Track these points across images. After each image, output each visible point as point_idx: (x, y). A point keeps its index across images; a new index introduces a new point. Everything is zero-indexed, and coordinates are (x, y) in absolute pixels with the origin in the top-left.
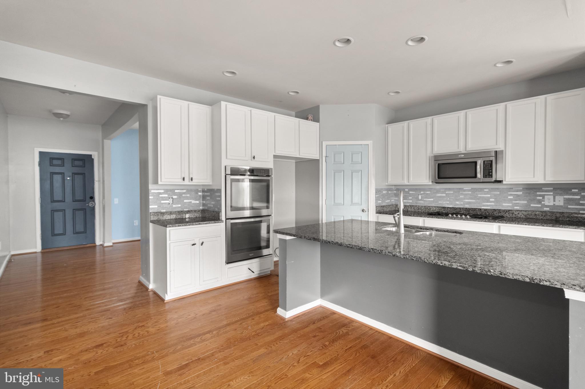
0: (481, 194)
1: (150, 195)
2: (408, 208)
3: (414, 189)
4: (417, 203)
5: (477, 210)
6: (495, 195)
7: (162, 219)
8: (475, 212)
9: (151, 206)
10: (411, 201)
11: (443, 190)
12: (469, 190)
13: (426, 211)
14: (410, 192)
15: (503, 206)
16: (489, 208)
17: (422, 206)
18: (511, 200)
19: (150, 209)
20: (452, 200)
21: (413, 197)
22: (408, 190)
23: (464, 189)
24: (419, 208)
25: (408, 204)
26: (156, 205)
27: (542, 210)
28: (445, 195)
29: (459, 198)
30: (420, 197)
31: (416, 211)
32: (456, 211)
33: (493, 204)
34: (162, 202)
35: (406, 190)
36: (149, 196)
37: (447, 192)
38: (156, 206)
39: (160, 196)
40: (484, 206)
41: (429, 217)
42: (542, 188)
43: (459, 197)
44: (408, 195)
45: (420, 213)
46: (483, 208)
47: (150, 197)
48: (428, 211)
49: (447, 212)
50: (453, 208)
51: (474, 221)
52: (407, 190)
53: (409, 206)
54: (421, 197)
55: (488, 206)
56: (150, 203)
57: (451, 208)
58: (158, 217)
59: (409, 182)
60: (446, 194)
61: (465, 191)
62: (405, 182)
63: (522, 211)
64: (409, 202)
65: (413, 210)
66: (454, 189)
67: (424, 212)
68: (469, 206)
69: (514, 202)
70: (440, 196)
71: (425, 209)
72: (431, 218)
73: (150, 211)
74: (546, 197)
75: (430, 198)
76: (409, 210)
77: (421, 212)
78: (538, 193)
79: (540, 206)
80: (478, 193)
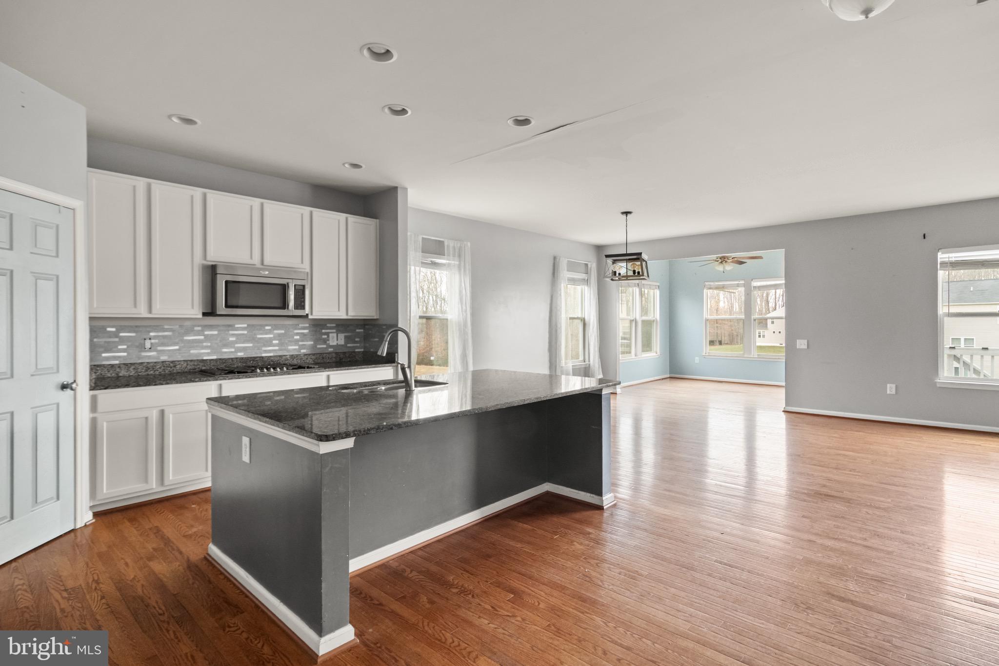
0: (261, 334)
2: (118, 370)
3: (131, 327)
4: (139, 358)
5: (258, 359)
6: (279, 335)
8: (255, 362)
10: (125, 354)
11: (199, 328)
12: (243, 329)
13: (167, 371)
14: (121, 334)
15: (288, 351)
16: (271, 354)
17: (155, 363)
18: (297, 341)
20: (215, 346)
21: (130, 344)
22: (117, 329)
24: (148, 366)
25: (117, 362)
27: (327, 352)
28: (202, 337)
29: (227, 341)
30: (148, 344)
31: (140, 374)
32: (225, 364)
33: (277, 348)
35: (109, 329)
37: (205, 333)
40: (266, 351)
41: (231, 379)
42: (326, 324)
43: (228, 339)
44: (117, 340)
45: (152, 377)
46: (264, 355)
48: (171, 370)
49: (208, 368)
50: (220, 359)
51: (303, 373)
52: (113, 329)
53: (122, 366)
54: (151, 344)
55: (270, 351)
57: (216, 360)
59: (150, 311)
61: (238, 329)
62: (142, 312)
63: (310, 354)
64: (119, 357)
65: (133, 372)
66: (218, 326)
67: (160, 375)
68: (244, 354)
69: (301, 343)
70: (193, 340)
71: (163, 368)
72: (237, 378)
74: (331, 335)
75: (171, 345)
76: (121, 375)
77: (154, 376)
78: (323, 331)
79: (325, 346)
80: (256, 332)
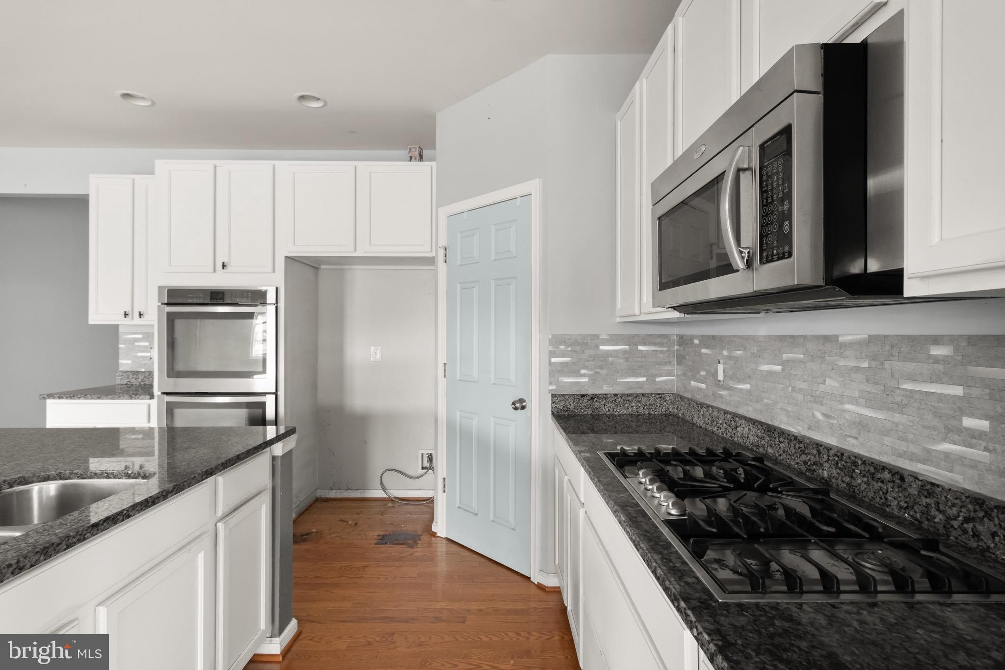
0: (914, 378)
1: (120, 342)
3: (709, 337)
4: (714, 396)
7: (134, 384)
9: (122, 360)
10: (705, 386)
12: (860, 350)
14: (703, 351)
19: (120, 366)
20: (800, 397)
21: (708, 369)
23: (841, 339)
24: (713, 415)
26: (129, 360)
28: (779, 368)
29: (822, 387)
30: (721, 373)
34: (140, 354)
35: (695, 341)
36: (118, 344)
37: (785, 356)
38: (130, 362)
39: (137, 344)
43: (824, 383)
47: (121, 346)
54: (724, 372)
56: (120, 357)
58: (128, 380)
60: (783, 363)
64: (701, 390)
70: (767, 373)
73: (121, 369)
75: (743, 381)
80: (898, 365)
